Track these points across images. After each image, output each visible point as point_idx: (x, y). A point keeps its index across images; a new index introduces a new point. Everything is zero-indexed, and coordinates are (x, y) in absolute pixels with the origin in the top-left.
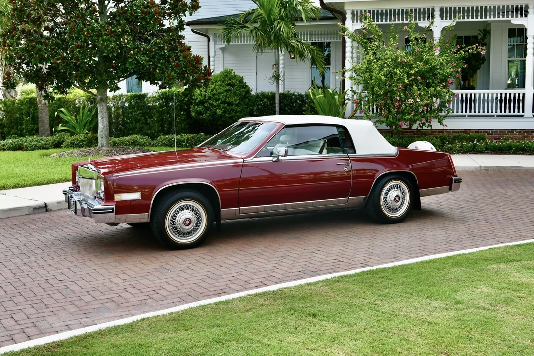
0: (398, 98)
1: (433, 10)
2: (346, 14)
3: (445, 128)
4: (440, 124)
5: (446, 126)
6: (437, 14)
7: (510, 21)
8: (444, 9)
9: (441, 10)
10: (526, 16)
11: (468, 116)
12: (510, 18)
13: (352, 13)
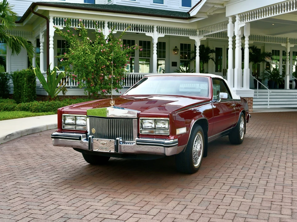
0: (102, 74)
1: (104, 23)
2: (50, 19)
3: (119, 94)
4: (117, 92)
5: (120, 93)
6: (106, 25)
7: (145, 34)
8: (110, 23)
9: (108, 23)
10: (153, 32)
11: (124, 87)
12: (145, 32)
13: (54, 19)
